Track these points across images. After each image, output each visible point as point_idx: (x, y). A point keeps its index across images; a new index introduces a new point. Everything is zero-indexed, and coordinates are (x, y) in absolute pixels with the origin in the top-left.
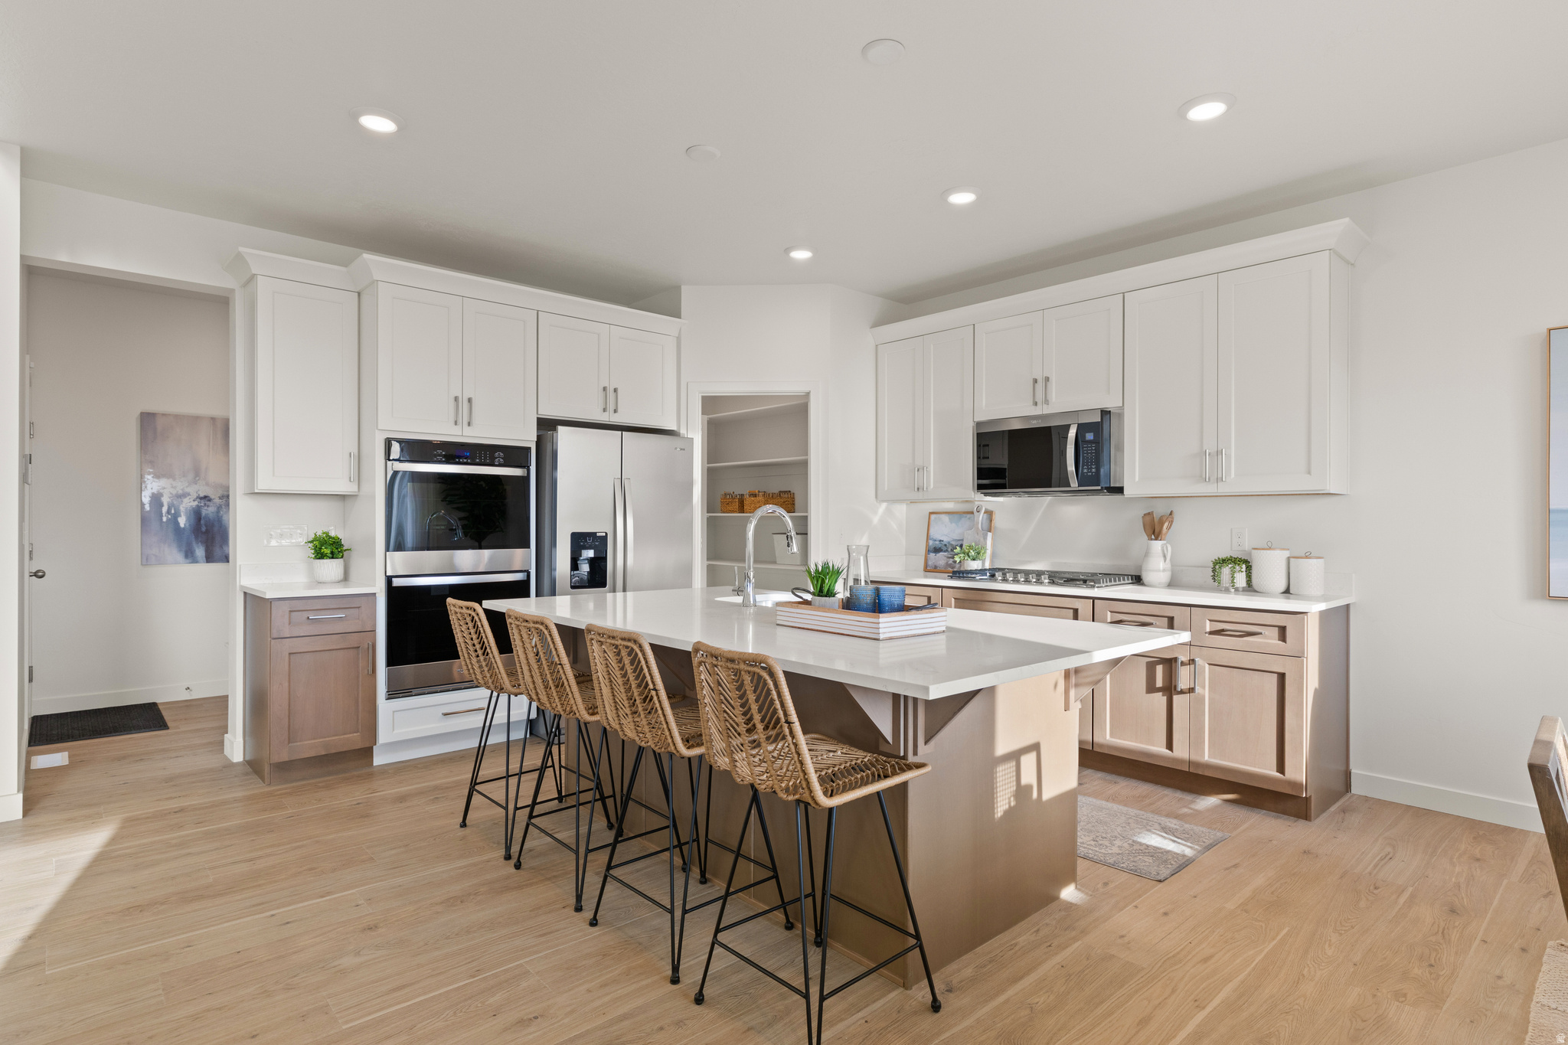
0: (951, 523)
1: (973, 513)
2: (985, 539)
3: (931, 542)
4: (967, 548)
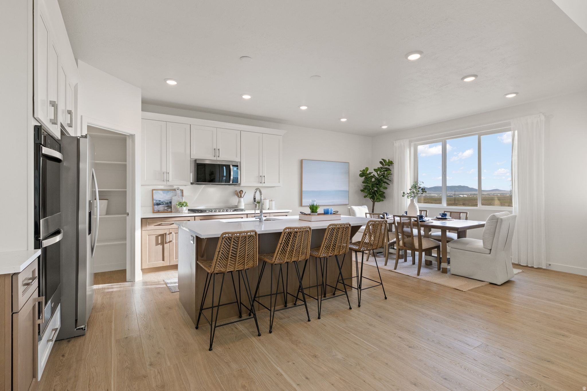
0: (164, 194)
1: (175, 190)
2: (182, 199)
3: (154, 201)
4: (180, 203)
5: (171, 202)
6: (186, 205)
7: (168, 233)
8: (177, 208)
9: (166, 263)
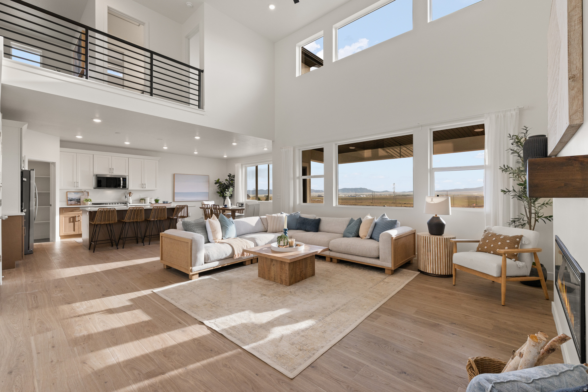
0: (75, 194)
1: (83, 192)
2: (88, 197)
3: (68, 199)
4: (86, 199)
5: (80, 199)
6: (91, 201)
7: (77, 216)
8: (84, 203)
9: (76, 233)
